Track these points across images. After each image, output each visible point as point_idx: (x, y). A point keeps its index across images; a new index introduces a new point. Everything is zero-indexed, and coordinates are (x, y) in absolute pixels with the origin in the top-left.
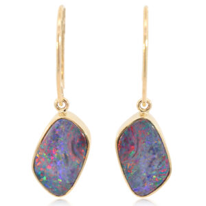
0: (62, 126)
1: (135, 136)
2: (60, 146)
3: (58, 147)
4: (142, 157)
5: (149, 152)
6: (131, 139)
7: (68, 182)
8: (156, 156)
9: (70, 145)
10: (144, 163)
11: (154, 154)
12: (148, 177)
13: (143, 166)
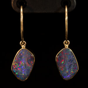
0: (23, 52)
1: (64, 55)
2: (23, 60)
3: (22, 61)
4: (67, 64)
5: (69, 62)
6: (62, 57)
7: (26, 75)
8: (72, 63)
9: (27, 60)
10: (67, 66)
11: (71, 62)
12: (69, 72)
13: (67, 67)
